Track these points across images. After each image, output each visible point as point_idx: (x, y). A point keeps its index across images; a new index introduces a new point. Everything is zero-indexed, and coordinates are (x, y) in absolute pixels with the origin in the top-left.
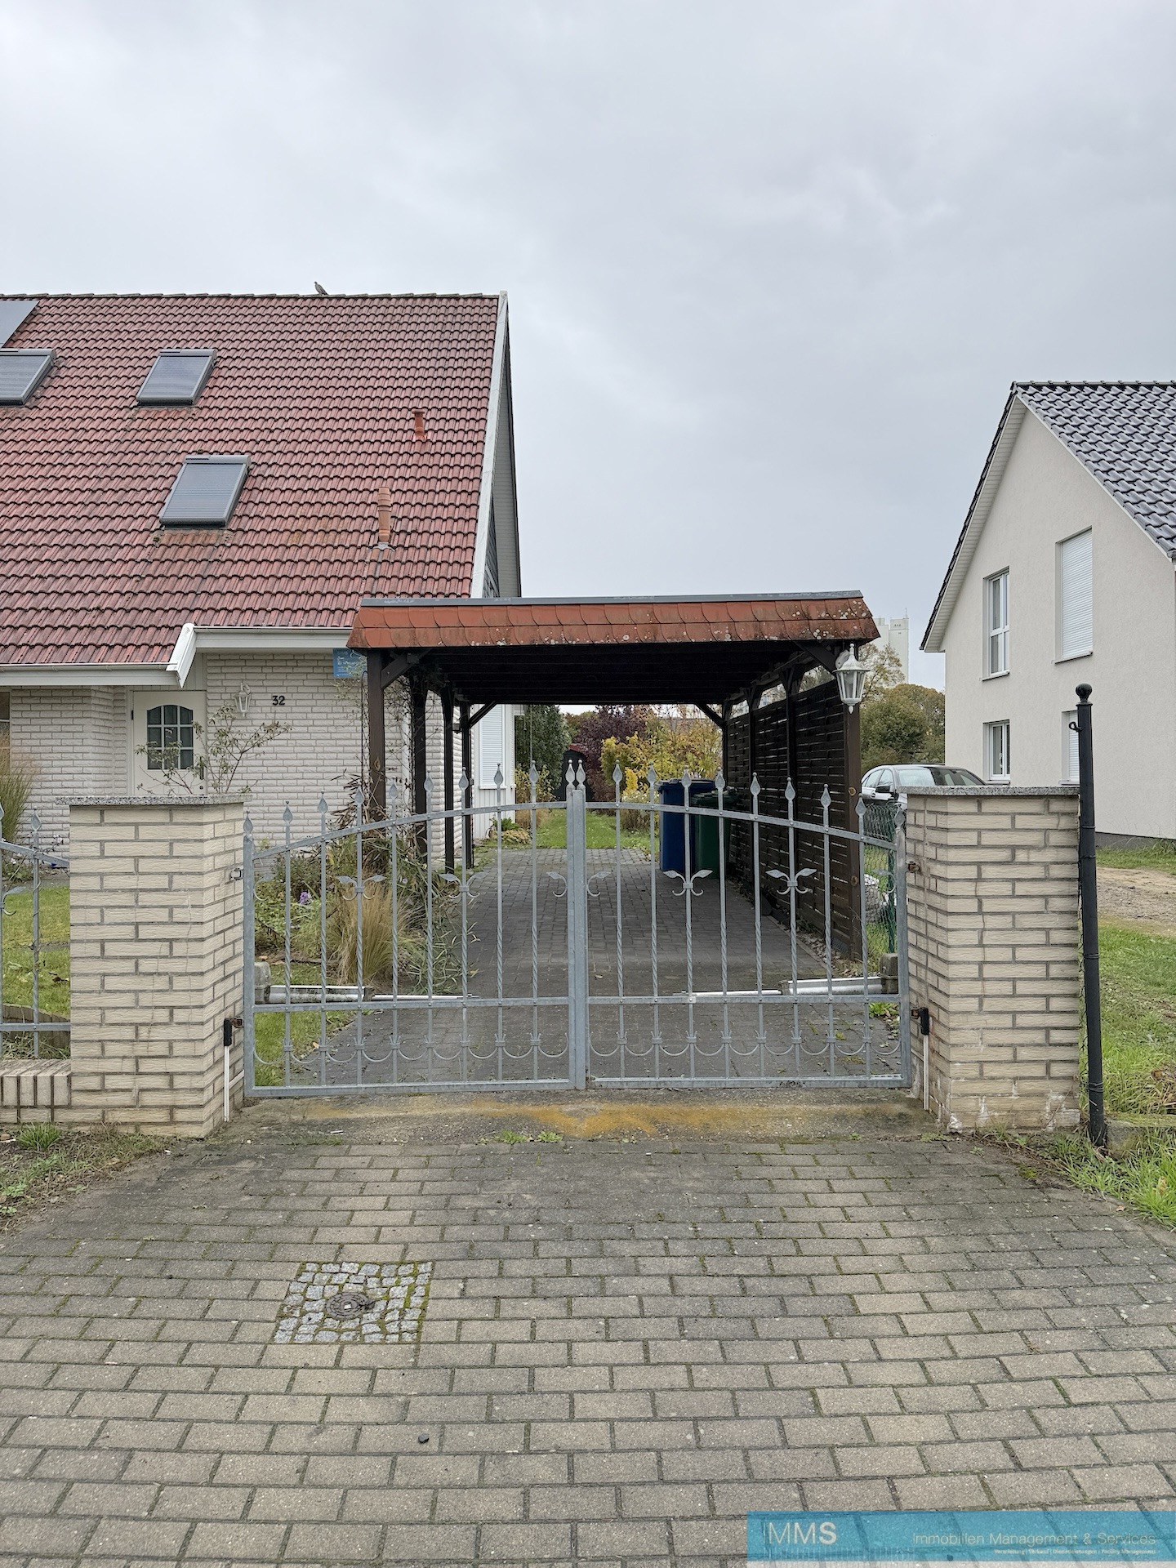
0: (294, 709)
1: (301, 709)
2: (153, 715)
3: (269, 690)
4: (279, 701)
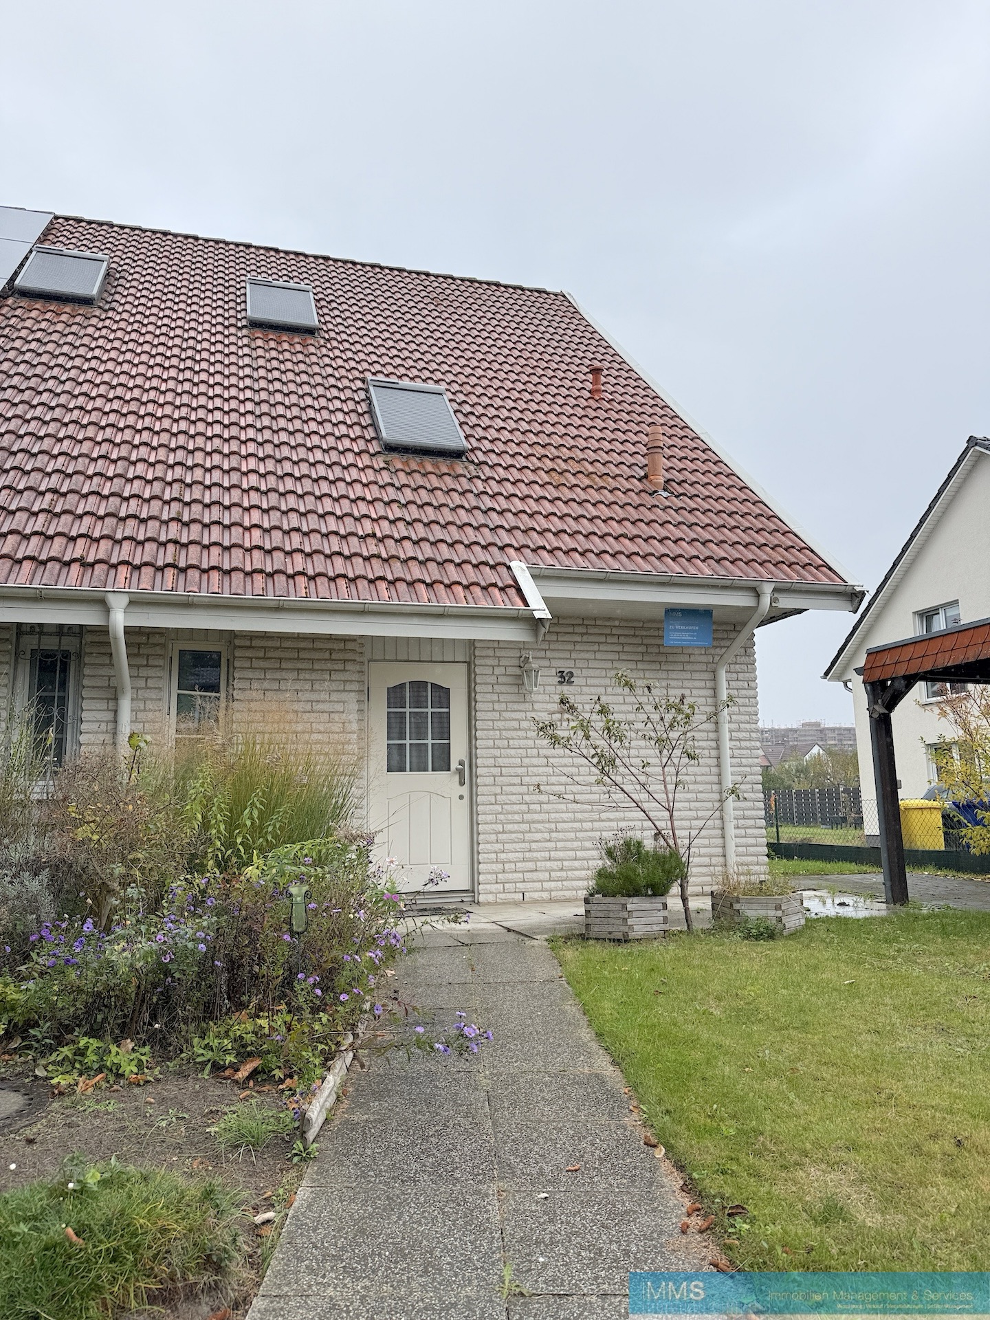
0: (585, 689)
1: (593, 689)
2: (395, 694)
3: (554, 663)
4: (566, 678)
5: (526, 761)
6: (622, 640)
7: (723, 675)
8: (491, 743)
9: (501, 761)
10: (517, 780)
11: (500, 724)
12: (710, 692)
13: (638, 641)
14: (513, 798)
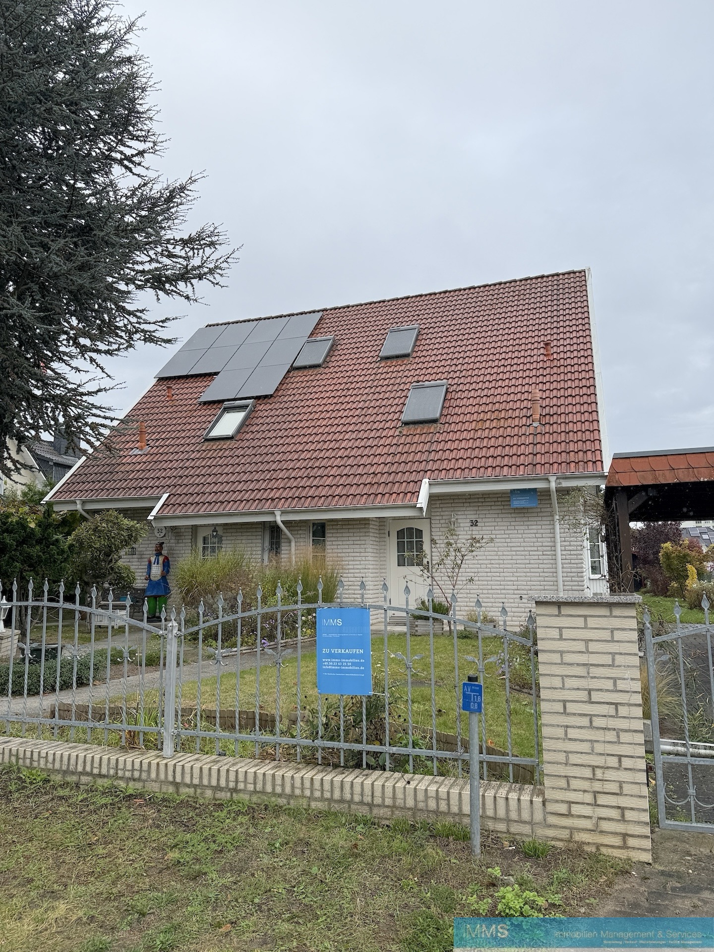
0: (484, 528)
1: (488, 528)
2: (400, 534)
3: (468, 517)
4: (474, 523)
7: (556, 518)
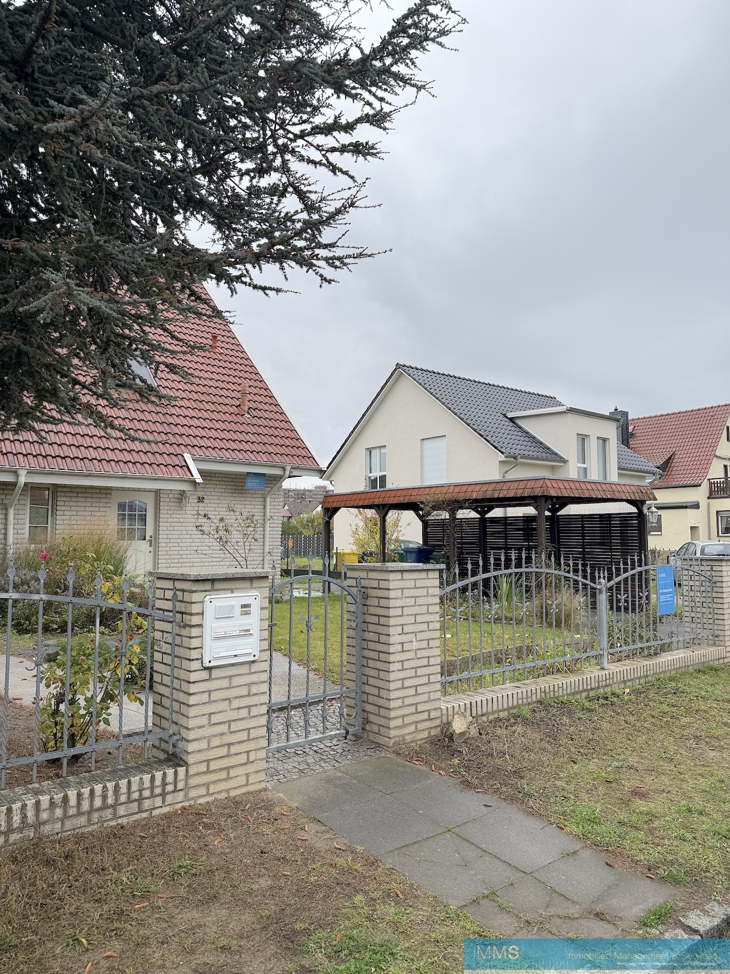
0: (209, 505)
1: (213, 505)
2: (122, 506)
3: (196, 493)
4: (201, 500)
5: (181, 536)
6: (226, 483)
7: (268, 500)
8: (166, 528)
9: (170, 536)
10: (177, 545)
11: (170, 520)
12: (262, 507)
13: (234, 484)
14: (175, 552)
